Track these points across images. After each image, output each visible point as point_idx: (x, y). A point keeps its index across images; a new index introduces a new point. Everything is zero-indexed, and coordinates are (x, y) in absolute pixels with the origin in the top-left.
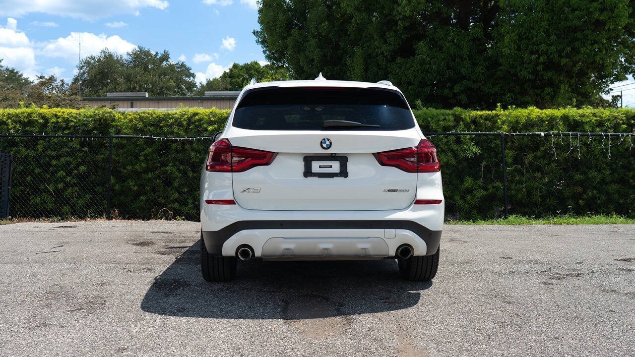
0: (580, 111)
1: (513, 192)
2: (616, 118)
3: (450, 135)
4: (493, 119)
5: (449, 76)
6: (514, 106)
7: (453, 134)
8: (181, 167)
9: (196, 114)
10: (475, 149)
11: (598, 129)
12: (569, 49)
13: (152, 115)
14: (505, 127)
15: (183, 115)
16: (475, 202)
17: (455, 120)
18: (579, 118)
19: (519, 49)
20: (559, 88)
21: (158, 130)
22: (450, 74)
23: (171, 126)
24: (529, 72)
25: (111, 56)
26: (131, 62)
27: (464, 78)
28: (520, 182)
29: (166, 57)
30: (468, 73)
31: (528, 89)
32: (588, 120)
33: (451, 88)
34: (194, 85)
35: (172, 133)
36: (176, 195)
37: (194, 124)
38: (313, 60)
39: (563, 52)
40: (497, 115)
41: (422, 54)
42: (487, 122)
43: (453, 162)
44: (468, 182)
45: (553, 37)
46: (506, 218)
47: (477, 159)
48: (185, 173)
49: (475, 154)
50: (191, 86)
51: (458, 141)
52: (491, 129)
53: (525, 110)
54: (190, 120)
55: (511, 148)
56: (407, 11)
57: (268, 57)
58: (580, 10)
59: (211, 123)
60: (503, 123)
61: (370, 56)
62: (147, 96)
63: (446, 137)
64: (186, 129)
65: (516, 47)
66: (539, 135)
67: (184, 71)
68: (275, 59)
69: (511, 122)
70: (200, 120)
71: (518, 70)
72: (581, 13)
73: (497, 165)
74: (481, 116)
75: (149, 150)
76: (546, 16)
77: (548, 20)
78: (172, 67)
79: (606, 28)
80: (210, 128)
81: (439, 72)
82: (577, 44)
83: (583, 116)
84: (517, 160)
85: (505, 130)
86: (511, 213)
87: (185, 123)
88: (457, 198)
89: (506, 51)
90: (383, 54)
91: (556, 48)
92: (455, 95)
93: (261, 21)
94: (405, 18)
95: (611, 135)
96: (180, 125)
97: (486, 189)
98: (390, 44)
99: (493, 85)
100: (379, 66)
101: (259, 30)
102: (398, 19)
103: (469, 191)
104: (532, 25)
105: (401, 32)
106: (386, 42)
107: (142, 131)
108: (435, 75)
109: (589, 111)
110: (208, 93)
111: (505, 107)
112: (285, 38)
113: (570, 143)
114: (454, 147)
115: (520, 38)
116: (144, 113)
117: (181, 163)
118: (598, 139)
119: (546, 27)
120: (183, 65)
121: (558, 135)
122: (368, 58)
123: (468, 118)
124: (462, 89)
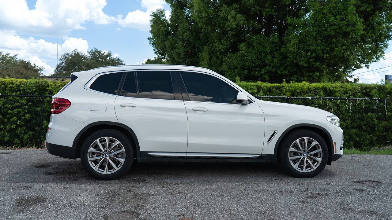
0: (334, 85)
2: (355, 89)
4: (280, 89)
5: (258, 64)
6: (294, 81)
11: (344, 96)
12: (328, 48)
14: (288, 94)
17: (258, 89)
18: (332, 88)
19: (299, 48)
20: (322, 72)
22: (259, 63)
24: (305, 62)
25: (78, 53)
26: (90, 57)
27: (267, 65)
29: (109, 55)
30: (269, 62)
31: (304, 72)
32: (338, 90)
33: (260, 71)
38: (180, 54)
39: (325, 50)
40: (283, 86)
41: (243, 51)
42: (277, 91)
45: (319, 41)
52: (279, 95)
53: (300, 84)
56: (234, 25)
57: (156, 53)
58: (334, 25)
60: (287, 91)
61: (212, 52)
65: (297, 47)
66: (308, 99)
68: (160, 54)
69: (292, 91)
71: (298, 61)
72: (335, 27)
74: (274, 87)
76: (315, 29)
77: (316, 31)
78: (112, 60)
79: (350, 36)
81: (252, 61)
82: (333, 45)
83: (335, 87)
89: (291, 49)
90: (220, 50)
91: (321, 48)
92: (262, 75)
93: (151, 32)
94: (232, 29)
95: (352, 99)
98: (224, 45)
99: (284, 69)
100: (217, 58)
101: (152, 37)
102: (228, 30)
104: (306, 34)
105: (230, 38)
106: (222, 44)
108: (250, 63)
109: (339, 85)
111: (289, 82)
112: (165, 41)
113: (327, 104)
115: (300, 42)
118: (344, 101)
119: (316, 35)
121: (320, 99)
122: (211, 53)
123: (265, 88)
124: (266, 71)
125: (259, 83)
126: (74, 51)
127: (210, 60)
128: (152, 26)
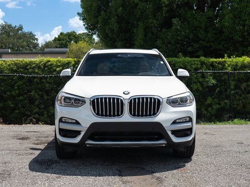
1: (235, 106)
3: (198, 73)
4: (223, 64)
6: (234, 56)
7: (201, 72)
8: (40, 93)
9: (49, 61)
10: (213, 81)
13: (22, 62)
14: (229, 68)
15: (40, 62)
16: (213, 112)
17: (201, 64)
21: (26, 71)
23: (33, 68)
28: (239, 100)
29: (21, 28)
34: (38, 45)
35: (34, 72)
36: (37, 110)
37: (48, 67)
38: (114, 30)
40: (225, 62)
42: (220, 65)
43: (201, 89)
44: (209, 100)
46: (232, 121)
47: (214, 87)
48: (42, 96)
49: (213, 84)
50: (36, 45)
51: (203, 76)
52: (222, 69)
53: (241, 58)
54: (45, 65)
55: (233, 80)
57: (86, 28)
59: (58, 66)
60: (229, 66)
61: (147, 27)
62: (10, 51)
63: (196, 74)
64: (43, 70)
65: (233, 22)
67: (31, 36)
68: (90, 29)
69: (233, 65)
70: (52, 65)
73: (226, 90)
74: (216, 62)
75: (21, 83)
78: (24, 35)
80: (58, 69)
84: (236, 87)
85: (229, 70)
86: (235, 118)
87: (42, 66)
88: (203, 109)
89: (227, 24)
96: (39, 68)
97: (219, 104)
100: (152, 33)
101: (81, 12)
102: (163, 6)
103: (210, 105)
104: (242, 10)
107: (16, 71)
110: (46, 50)
111: (229, 57)
112: (97, 17)
114: (201, 80)
115: (235, 17)
116: (17, 60)
117: (40, 90)
120: (31, 33)
122: (147, 29)
123: (208, 63)
125: (202, 58)
127: (146, 35)
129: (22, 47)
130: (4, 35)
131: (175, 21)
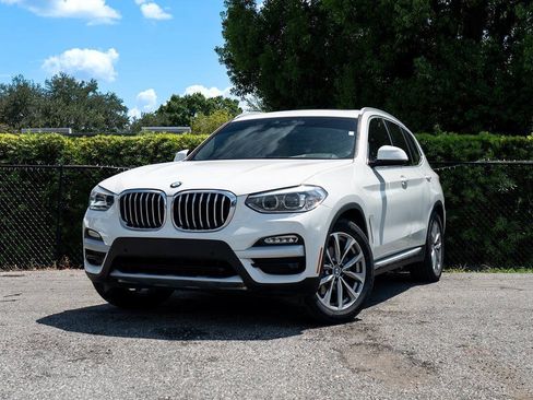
3: (477, 164)
4: (528, 146)
7: (482, 164)
10: (513, 185)
17: (482, 147)
25: (26, 85)
26: (51, 92)
43: (483, 199)
44: (501, 223)
47: (512, 195)
49: (509, 188)
51: (488, 172)
52: (527, 157)
57: (233, 79)
62: (70, 132)
63: (473, 168)
68: (242, 81)
74: (514, 142)
88: (488, 243)
93: (226, 35)
103: (503, 235)
112: (256, 55)
114: (483, 180)
123: (497, 144)
124: (476, 116)
125: (485, 135)
126: (16, 79)
128: (225, 24)
129: (95, 125)
130: (59, 101)
131: (419, 61)
